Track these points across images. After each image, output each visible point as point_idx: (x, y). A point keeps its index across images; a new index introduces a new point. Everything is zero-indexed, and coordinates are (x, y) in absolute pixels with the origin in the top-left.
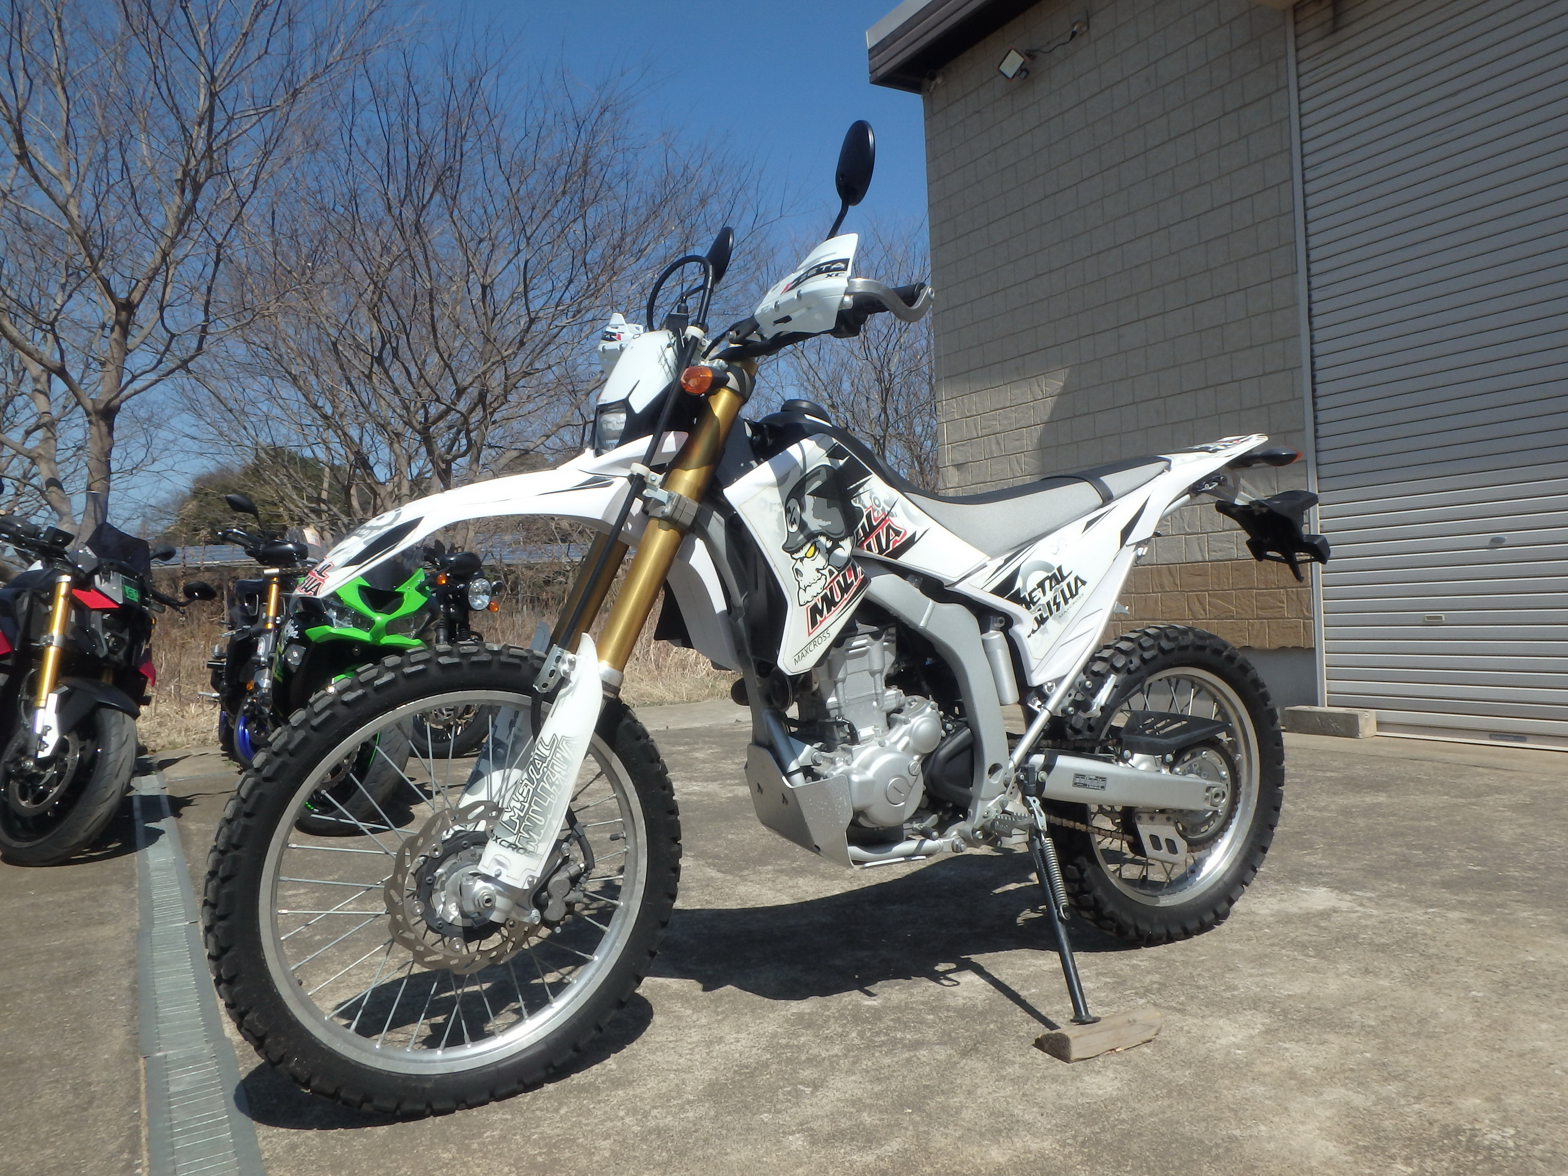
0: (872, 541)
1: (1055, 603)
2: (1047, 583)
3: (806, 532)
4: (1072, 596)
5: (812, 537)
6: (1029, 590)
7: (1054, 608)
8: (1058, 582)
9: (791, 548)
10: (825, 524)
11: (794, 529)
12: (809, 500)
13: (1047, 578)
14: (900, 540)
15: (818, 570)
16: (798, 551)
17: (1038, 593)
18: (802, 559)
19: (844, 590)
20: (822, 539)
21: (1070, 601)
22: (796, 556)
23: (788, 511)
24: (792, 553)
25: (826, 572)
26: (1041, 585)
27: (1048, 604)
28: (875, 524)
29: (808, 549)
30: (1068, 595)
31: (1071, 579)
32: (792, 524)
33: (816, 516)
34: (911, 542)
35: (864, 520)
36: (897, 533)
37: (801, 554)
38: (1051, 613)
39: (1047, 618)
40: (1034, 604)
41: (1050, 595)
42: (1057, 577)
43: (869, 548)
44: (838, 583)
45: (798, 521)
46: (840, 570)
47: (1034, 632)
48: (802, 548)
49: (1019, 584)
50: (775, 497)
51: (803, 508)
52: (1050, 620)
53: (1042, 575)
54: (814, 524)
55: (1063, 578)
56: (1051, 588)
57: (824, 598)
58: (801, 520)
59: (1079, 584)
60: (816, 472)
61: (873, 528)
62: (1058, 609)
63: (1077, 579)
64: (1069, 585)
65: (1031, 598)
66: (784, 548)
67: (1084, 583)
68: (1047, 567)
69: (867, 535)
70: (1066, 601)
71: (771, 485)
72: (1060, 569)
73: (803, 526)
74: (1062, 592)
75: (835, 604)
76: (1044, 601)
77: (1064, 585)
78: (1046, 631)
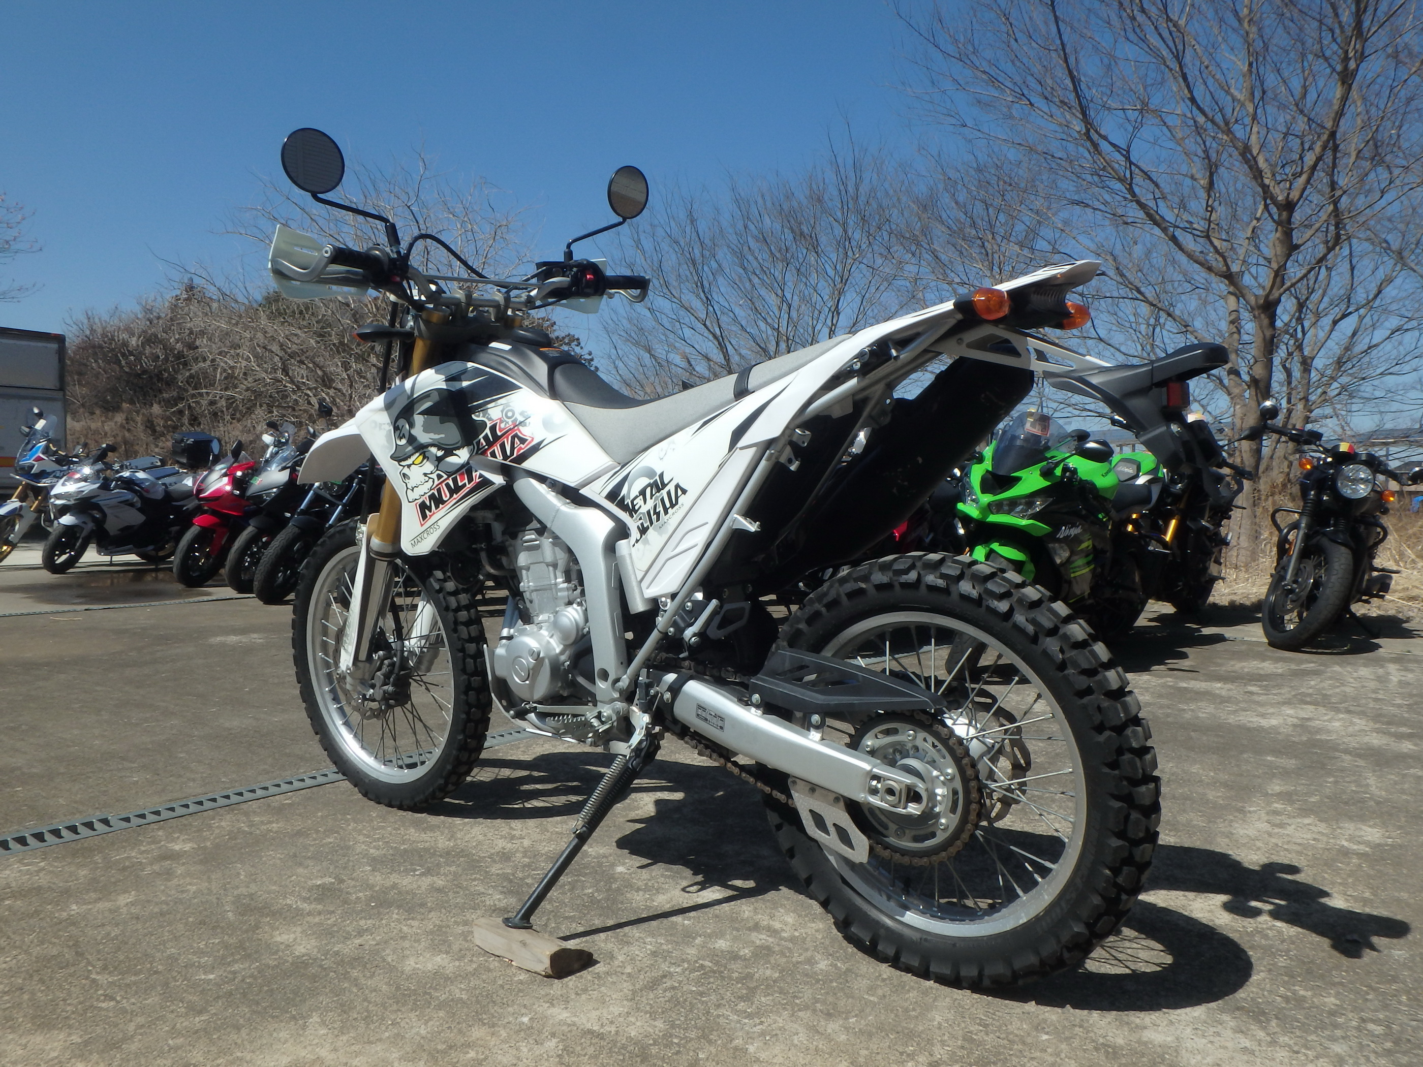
0: (497, 449)
1: (655, 513)
2: (648, 491)
3: (415, 445)
4: (672, 506)
5: (421, 449)
6: (632, 497)
7: (654, 517)
8: (659, 490)
9: (399, 457)
10: (437, 437)
11: (404, 442)
12: (419, 420)
13: (649, 485)
14: (524, 447)
15: (425, 475)
16: (405, 459)
17: (639, 501)
18: (409, 466)
19: (452, 492)
20: (433, 450)
21: (670, 511)
22: (403, 463)
23: (396, 428)
24: (399, 461)
25: (434, 476)
26: (643, 493)
27: (649, 512)
28: (499, 434)
29: (416, 457)
30: (668, 505)
31: (671, 487)
32: (401, 438)
33: (426, 430)
34: (536, 449)
35: (487, 431)
36: (523, 441)
37: (409, 462)
38: (651, 523)
39: (648, 528)
40: (636, 512)
41: (650, 504)
42: (658, 485)
43: (493, 455)
44: (448, 485)
45: (407, 435)
46: (449, 474)
47: (637, 541)
48: (409, 457)
49: (624, 491)
50: (385, 419)
51: (412, 425)
52: (651, 530)
53: (644, 481)
54: (423, 437)
55: (664, 485)
56: (652, 496)
57: (432, 497)
58: (411, 435)
59: (680, 492)
60: (426, 396)
61: (496, 438)
62: (658, 519)
63: (677, 486)
64: (669, 493)
65: (634, 506)
66: (392, 457)
67: (684, 492)
68: (650, 473)
69: (490, 444)
70: (666, 512)
71: (381, 410)
72: (661, 476)
73: (412, 440)
74: (662, 500)
75: (443, 502)
76: (644, 509)
77: (664, 493)
78: (647, 542)
